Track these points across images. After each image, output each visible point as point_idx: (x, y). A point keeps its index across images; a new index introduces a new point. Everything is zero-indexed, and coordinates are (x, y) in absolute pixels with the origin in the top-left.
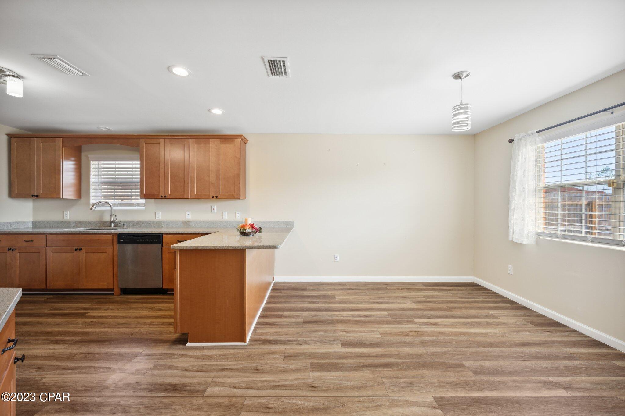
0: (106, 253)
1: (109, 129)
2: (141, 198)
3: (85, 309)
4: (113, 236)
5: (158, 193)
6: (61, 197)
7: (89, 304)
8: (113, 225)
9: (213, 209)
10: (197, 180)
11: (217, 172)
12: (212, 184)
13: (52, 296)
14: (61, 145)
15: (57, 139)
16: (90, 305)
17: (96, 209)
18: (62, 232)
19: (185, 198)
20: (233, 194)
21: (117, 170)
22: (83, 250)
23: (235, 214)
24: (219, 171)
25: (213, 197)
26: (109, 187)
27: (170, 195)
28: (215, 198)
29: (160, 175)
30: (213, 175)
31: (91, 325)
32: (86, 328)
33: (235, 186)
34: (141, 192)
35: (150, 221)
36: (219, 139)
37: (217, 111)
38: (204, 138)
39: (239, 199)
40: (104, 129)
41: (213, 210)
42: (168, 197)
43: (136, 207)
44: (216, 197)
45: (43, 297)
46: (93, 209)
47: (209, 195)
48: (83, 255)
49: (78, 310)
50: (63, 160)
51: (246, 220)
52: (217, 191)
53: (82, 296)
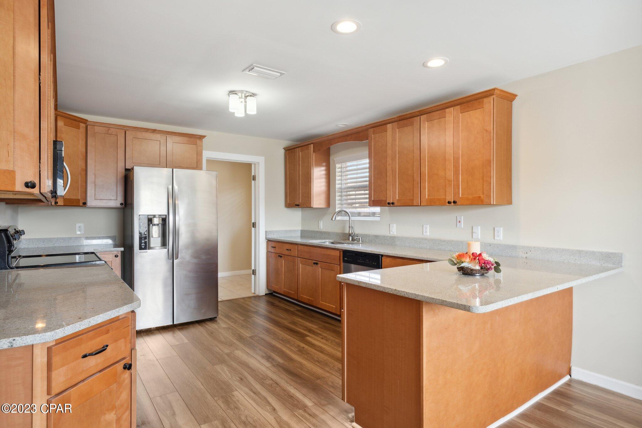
0: (334, 271)
1: (345, 125)
2: (370, 205)
3: (310, 331)
4: (340, 252)
5: (385, 199)
6: (312, 206)
7: (316, 327)
8: (351, 238)
9: (458, 222)
10: (429, 177)
11: (456, 160)
12: (449, 181)
13: (300, 309)
14: (312, 152)
15: (310, 145)
16: (316, 329)
17: (336, 219)
18: (306, 243)
19: (414, 205)
20: (480, 197)
21: (358, 172)
22: (319, 265)
23: (493, 232)
24: (459, 158)
25: (449, 203)
26: (357, 192)
27: (398, 200)
28: (453, 204)
29: (388, 174)
30: (450, 166)
31: (301, 351)
32: (295, 353)
33: (483, 182)
34: (370, 198)
35: (384, 236)
36: (459, 106)
37: (436, 63)
38: (438, 110)
39: (489, 204)
40: (343, 126)
41: (458, 224)
42: (396, 204)
43: (371, 217)
44: (455, 202)
45: (294, 307)
46: (334, 219)
47: (445, 199)
48: (319, 269)
49: (305, 330)
50: (314, 167)
51: (469, 245)
52: (456, 193)
53: (318, 316)
